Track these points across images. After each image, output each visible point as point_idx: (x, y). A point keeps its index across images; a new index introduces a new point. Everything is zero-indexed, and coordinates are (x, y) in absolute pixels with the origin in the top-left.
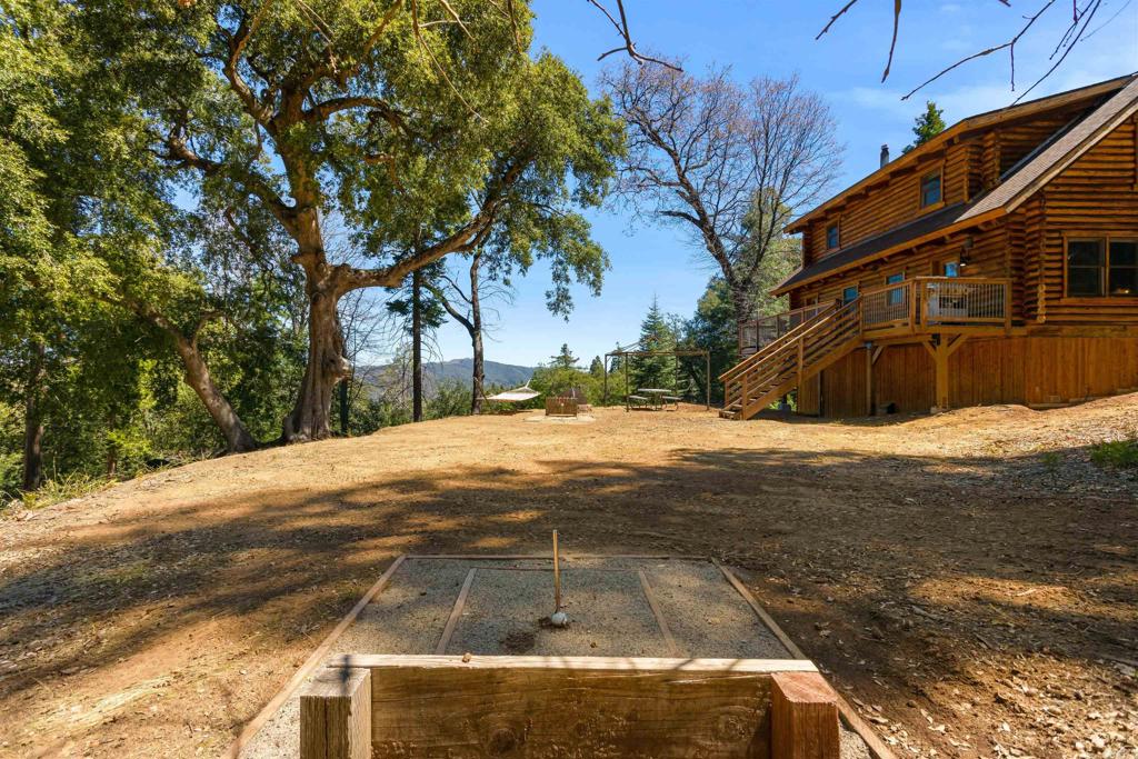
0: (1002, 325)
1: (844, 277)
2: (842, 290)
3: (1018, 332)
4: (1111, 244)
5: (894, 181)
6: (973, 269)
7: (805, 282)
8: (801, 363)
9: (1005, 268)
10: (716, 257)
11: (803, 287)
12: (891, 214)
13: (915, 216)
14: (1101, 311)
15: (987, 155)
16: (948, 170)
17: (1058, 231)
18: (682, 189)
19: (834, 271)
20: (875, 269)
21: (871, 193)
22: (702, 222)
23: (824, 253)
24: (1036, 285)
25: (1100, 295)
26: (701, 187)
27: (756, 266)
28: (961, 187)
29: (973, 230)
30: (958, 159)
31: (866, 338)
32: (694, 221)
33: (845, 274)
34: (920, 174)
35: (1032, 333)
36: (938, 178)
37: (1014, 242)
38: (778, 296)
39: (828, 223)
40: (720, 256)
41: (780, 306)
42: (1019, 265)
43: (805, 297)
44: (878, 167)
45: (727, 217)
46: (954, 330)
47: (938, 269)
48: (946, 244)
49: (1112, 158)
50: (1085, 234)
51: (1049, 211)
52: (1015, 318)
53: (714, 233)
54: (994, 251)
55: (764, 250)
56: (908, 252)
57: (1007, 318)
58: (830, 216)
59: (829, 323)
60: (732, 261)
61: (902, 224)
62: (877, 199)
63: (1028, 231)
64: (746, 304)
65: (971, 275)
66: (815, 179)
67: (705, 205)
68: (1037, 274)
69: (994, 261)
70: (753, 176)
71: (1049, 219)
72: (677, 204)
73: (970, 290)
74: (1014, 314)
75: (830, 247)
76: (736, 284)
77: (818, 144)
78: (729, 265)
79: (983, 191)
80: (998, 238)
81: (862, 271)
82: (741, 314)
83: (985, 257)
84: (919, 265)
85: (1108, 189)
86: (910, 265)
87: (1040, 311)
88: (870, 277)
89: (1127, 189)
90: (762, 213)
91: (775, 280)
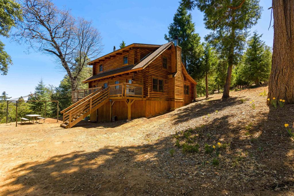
0: (141, 97)
1: (104, 80)
2: (103, 84)
3: (145, 99)
4: (159, 80)
5: (117, 56)
6: (135, 82)
7: (93, 80)
8: (91, 107)
9: (142, 83)
10: (65, 68)
11: (92, 81)
12: (116, 64)
13: (122, 66)
14: (158, 95)
15: (138, 54)
16: (129, 56)
17: (151, 75)
18: (53, 43)
19: (101, 78)
20: (112, 79)
21: (111, 58)
22: (60, 56)
23: (98, 72)
24: (148, 88)
25: (157, 91)
26: (60, 44)
27: (79, 73)
28: (133, 61)
29: (135, 72)
30: (131, 54)
31: (110, 99)
32: (57, 55)
33: (104, 79)
34: (123, 55)
35: (147, 100)
36: (127, 58)
37: (144, 77)
38: (85, 83)
39: (100, 64)
40: (67, 68)
41: (86, 87)
42: (144, 83)
43: (93, 84)
44: (113, 51)
45: (70, 57)
46: (132, 98)
47: (127, 81)
48: (129, 75)
49: (159, 61)
50: (155, 77)
51: (150, 71)
52: (144, 96)
53: (64, 60)
54: (139, 78)
55: (81, 69)
56: (120, 76)
57: (142, 96)
58: (100, 62)
59: (100, 94)
60: (71, 70)
61: (119, 68)
62: (113, 60)
63: (146, 74)
64: (75, 84)
65: (134, 84)
66: (97, 52)
67: (62, 51)
68: (148, 85)
69: (140, 81)
70: (78, 46)
71: (150, 73)
72: (51, 48)
73: (135, 88)
74: (144, 95)
75: (100, 71)
76: (72, 78)
77: (97, 42)
78: (69, 71)
79: (137, 63)
80: (140, 75)
81: (109, 79)
82: (74, 88)
83: (137, 79)
84: (123, 79)
85: (158, 68)
86: (120, 79)
87: (149, 94)
88: (111, 81)
89: (161, 69)
90: (81, 57)
91: (85, 78)
